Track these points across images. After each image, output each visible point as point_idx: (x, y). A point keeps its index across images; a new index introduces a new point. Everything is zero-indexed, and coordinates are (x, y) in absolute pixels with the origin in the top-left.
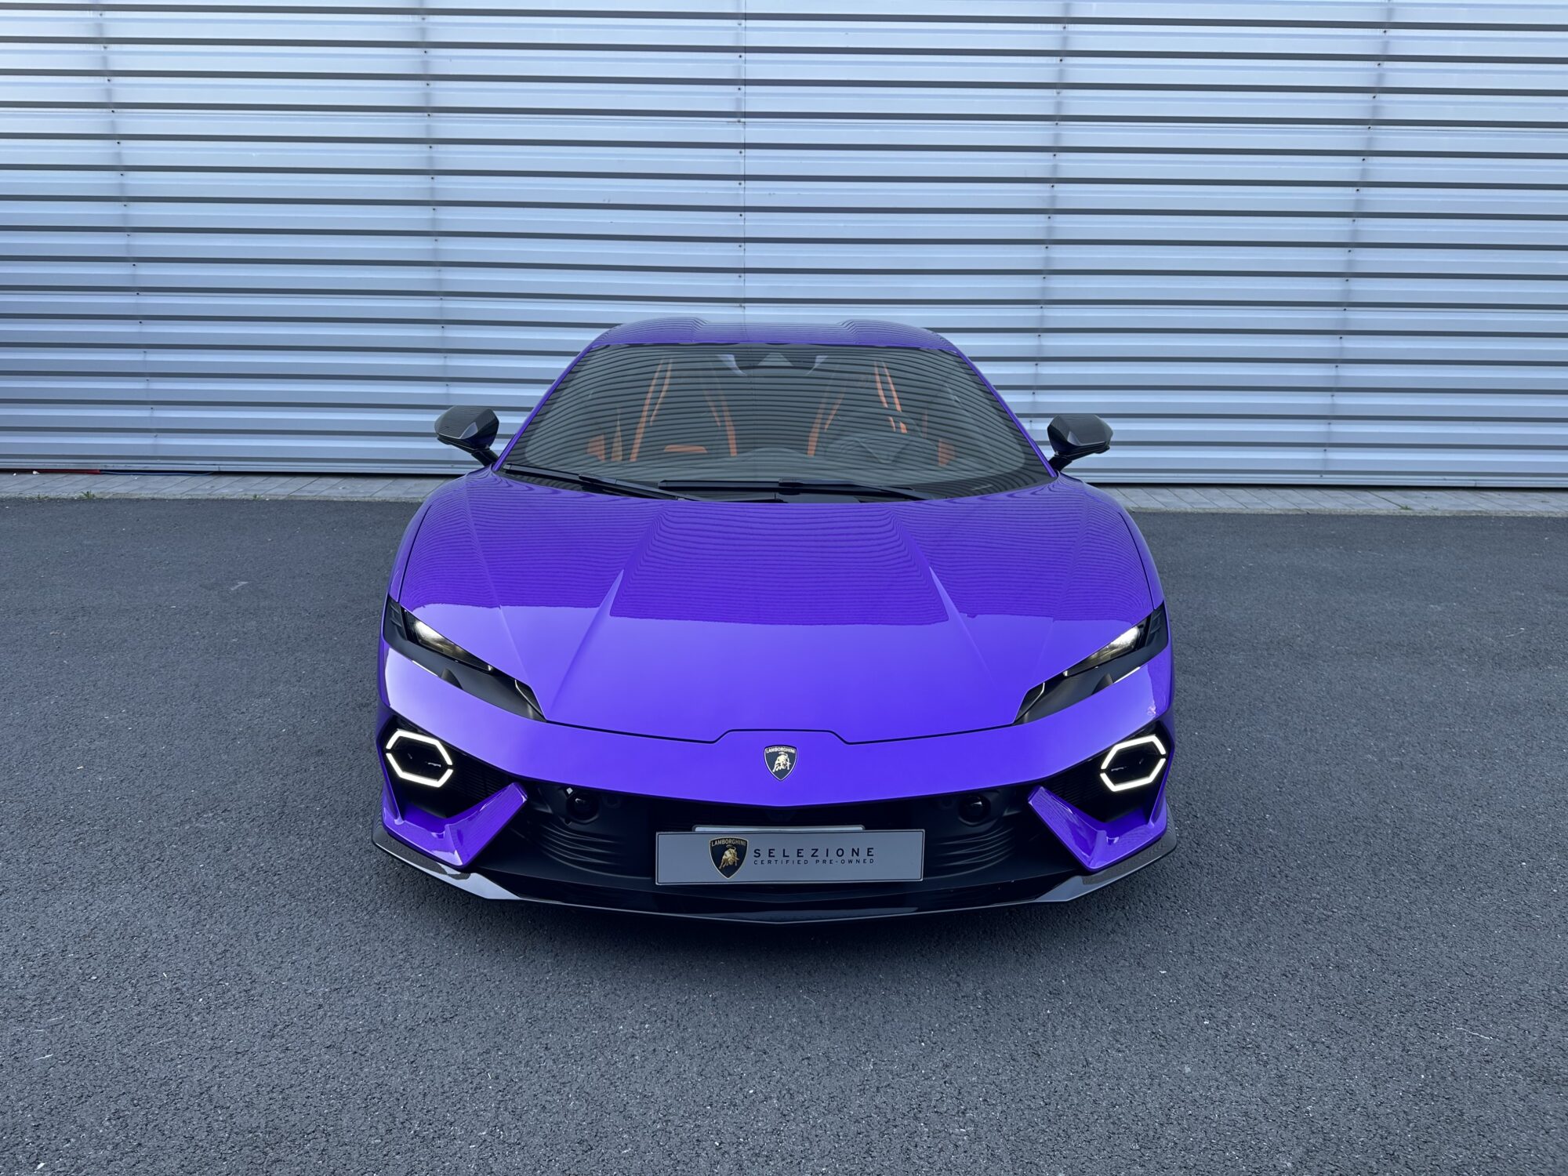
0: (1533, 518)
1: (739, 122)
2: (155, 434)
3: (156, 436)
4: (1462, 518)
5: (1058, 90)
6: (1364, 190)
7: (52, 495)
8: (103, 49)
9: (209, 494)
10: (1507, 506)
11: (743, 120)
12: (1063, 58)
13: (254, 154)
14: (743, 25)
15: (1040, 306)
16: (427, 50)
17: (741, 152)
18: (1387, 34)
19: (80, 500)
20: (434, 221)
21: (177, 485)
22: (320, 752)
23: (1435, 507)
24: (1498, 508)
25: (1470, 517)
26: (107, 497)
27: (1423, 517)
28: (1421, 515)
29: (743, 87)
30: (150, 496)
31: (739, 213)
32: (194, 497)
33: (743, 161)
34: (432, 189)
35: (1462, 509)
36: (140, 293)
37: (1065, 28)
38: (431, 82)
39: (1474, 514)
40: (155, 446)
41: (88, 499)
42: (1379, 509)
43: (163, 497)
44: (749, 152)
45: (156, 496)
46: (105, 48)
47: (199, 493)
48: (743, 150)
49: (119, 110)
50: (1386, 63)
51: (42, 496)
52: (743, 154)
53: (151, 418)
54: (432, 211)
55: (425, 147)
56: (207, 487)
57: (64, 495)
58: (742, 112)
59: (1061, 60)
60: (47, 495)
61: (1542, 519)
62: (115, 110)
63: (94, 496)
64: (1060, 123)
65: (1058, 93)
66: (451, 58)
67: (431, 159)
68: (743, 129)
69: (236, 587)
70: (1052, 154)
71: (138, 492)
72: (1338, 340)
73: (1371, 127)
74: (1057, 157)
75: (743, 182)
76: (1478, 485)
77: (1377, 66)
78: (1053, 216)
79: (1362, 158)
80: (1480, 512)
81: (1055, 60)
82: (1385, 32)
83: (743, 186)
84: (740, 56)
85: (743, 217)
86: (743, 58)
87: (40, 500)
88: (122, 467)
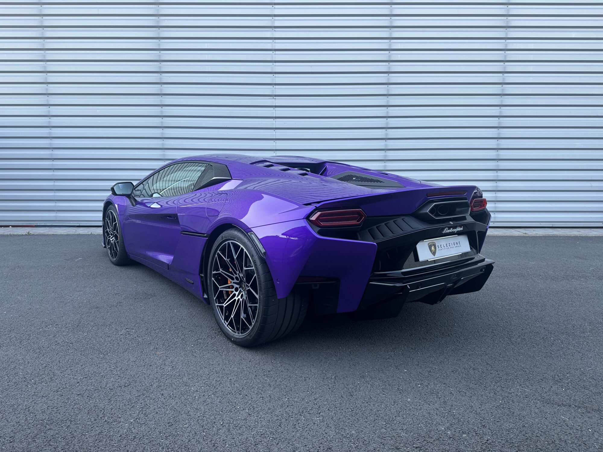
0: (574, 236)
1: (273, 98)
2: (56, 212)
3: (56, 213)
4: (547, 237)
5: (388, 85)
6: (501, 119)
7: (15, 234)
8: (46, 75)
9: (75, 233)
10: (564, 233)
11: (275, 97)
12: (389, 74)
13: (98, 111)
14: (274, 65)
15: (384, 162)
16: (161, 74)
17: (274, 109)
18: (505, 64)
19: (26, 235)
20: (162, 133)
21: (63, 230)
22: (97, 307)
23: (537, 233)
24: (561, 233)
25: (549, 236)
26: (36, 234)
27: (532, 236)
28: (531, 236)
29: (274, 86)
30: (52, 234)
31: (274, 130)
32: (68, 234)
33: (274, 112)
34: (162, 122)
35: (547, 234)
36: (54, 160)
37: (389, 64)
38: (163, 85)
39: (551, 235)
40: (56, 216)
41: (29, 234)
42: (515, 234)
43: (57, 234)
44: (277, 109)
45: (54, 234)
46: (46, 74)
47: (71, 232)
48: (275, 108)
49: (50, 96)
50: (505, 74)
51: (11, 234)
52: (275, 109)
53: (55, 206)
54: (162, 130)
55: (160, 108)
56: (74, 231)
57: (20, 234)
58: (274, 95)
59: (388, 75)
60: (13, 233)
61: (577, 237)
62: (49, 96)
63: (31, 233)
64: (389, 97)
66: (170, 77)
67: (162, 111)
68: (275, 101)
69: (78, 260)
70: (386, 108)
71: (47, 232)
72: (496, 173)
73: (502, 96)
74: (388, 109)
75: (275, 119)
76: (553, 226)
77: (502, 75)
78: (387, 130)
79: (499, 107)
80: (554, 235)
81: (386, 75)
82: (504, 63)
83: (275, 120)
84: (273, 75)
85: (275, 131)
86: (274, 76)
87: (10, 235)
88: (43, 224)
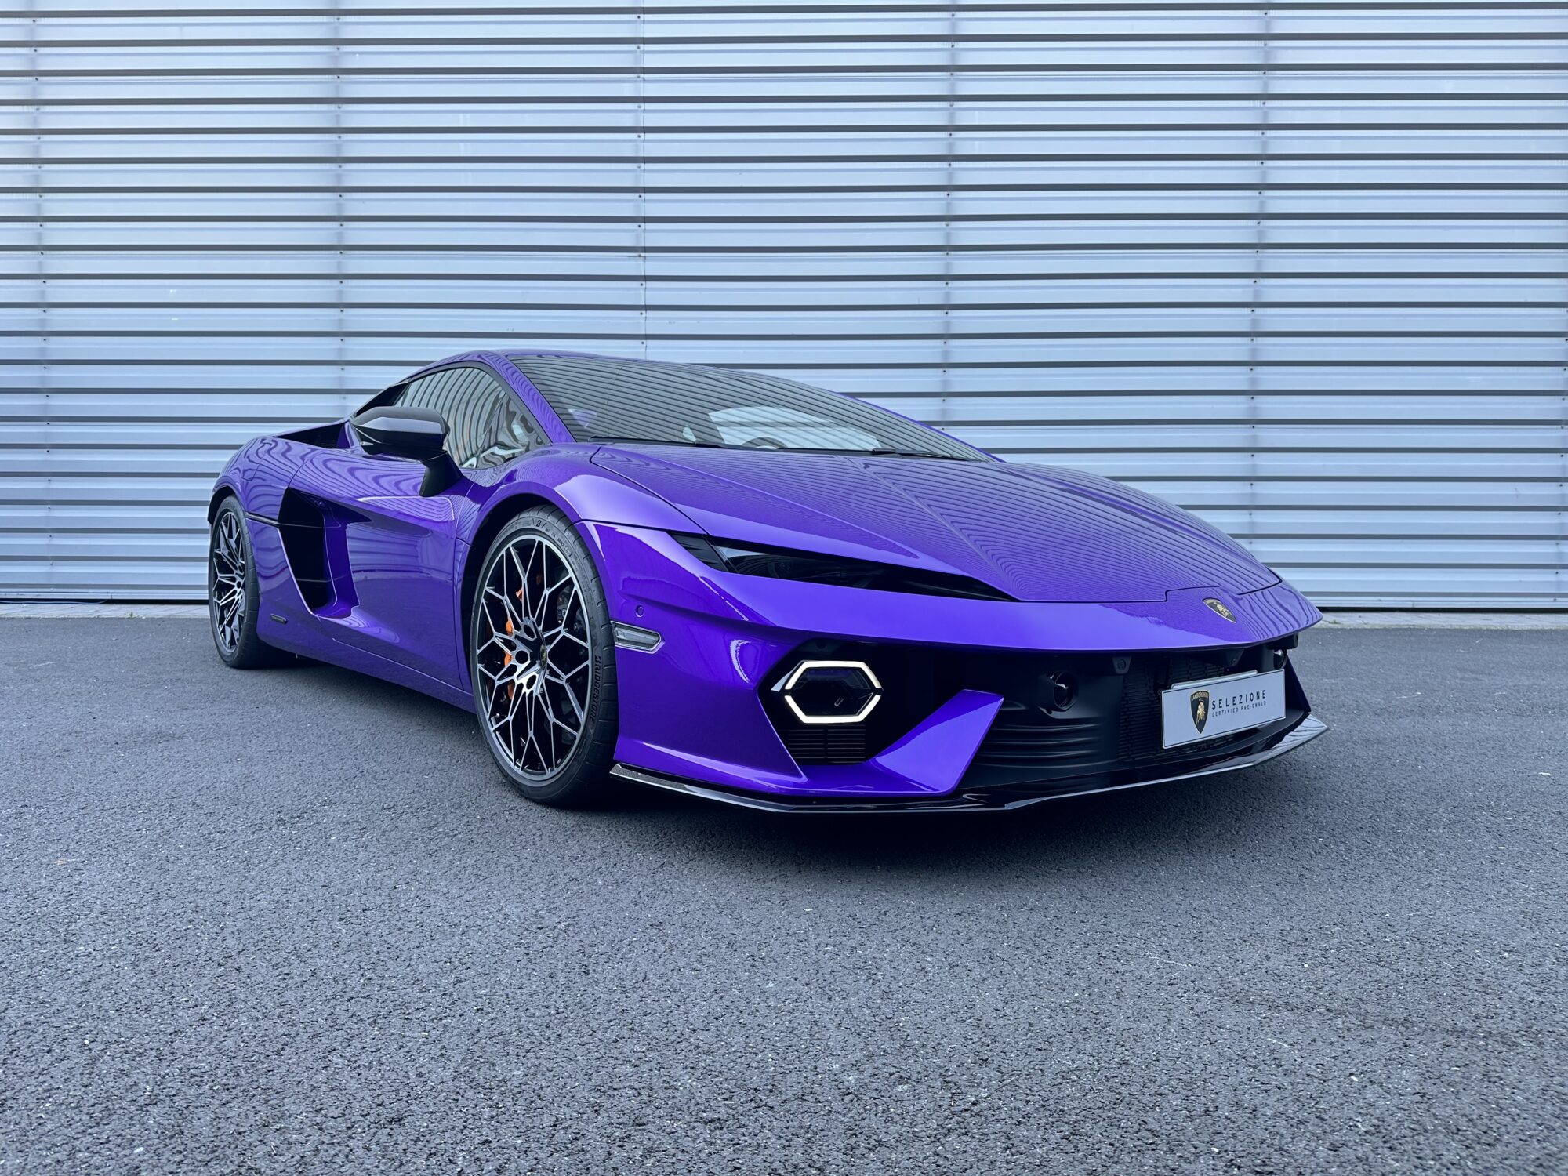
0: (1470, 630)
1: (640, 256)
3: (52, 564)
5: (947, 223)
6: (1259, 311)
9: (88, 615)
10: (1444, 622)
11: (643, 254)
12: (951, 192)
13: (171, 291)
14: (642, 168)
16: (342, 194)
18: (1265, 165)
20: (340, 351)
21: (62, 610)
27: (1351, 629)
28: (1348, 629)
29: (643, 225)
30: (27, 616)
31: (641, 341)
32: (70, 617)
33: (643, 292)
34: (340, 321)
35: (1396, 624)
36: (49, 423)
37: (949, 165)
38: (344, 223)
39: (1406, 627)
44: (648, 284)
45: (32, 616)
46: (40, 196)
47: (80, 614)
48: (643, 283)
49: (48, 252)
50: (1267, 191)
52: (644, 286)
53: (49, 546)
54: (340, 342)
55: (336, 282)
56: (91, 611)
58: (642, 248)
59: (948, 195)
62: (44, 252)
66: (364, 201)
67: (340, 293)
68: (642, 263)
70: (945, 282)
72: (1250, 458)
73: (1259, 251)
74: (949, 285)
75: (644, 312)
77: (1257, 195)
78: (948, 341)
79: (1253, 280)
80: (1413, 625)
81: (943, 194)
82: (1262, 163)
83: (644, 315)
84: (640, 196)
85: (644, 345)
86: (643, 198)
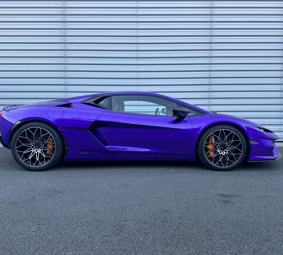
6: (282, 72)
14: (138, 38)
16: (66, 44)
17: (137, 66)
20: (66, 82)
29: (138, 52)
31: (137, 79)
37: (211, 37)
38: (66, 51)
55: (64, 65)
58: (138, 57)
64: (211, 58)
65: (210, 52)
66: (71, 46)
68: (138, 61)
70: (209, 65)
72: (281, 106)
77: (282, 45)
79: (281, 65)
81: (209, 44)
83: (138, 73)
84: (137, 45)
